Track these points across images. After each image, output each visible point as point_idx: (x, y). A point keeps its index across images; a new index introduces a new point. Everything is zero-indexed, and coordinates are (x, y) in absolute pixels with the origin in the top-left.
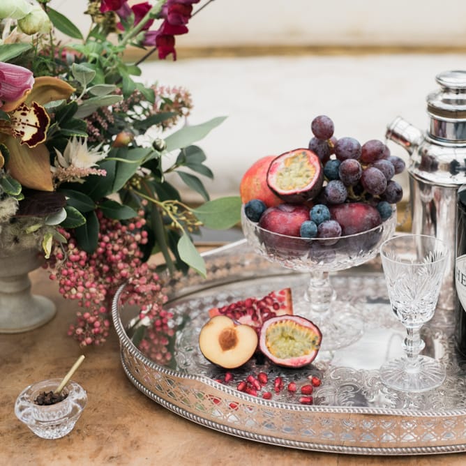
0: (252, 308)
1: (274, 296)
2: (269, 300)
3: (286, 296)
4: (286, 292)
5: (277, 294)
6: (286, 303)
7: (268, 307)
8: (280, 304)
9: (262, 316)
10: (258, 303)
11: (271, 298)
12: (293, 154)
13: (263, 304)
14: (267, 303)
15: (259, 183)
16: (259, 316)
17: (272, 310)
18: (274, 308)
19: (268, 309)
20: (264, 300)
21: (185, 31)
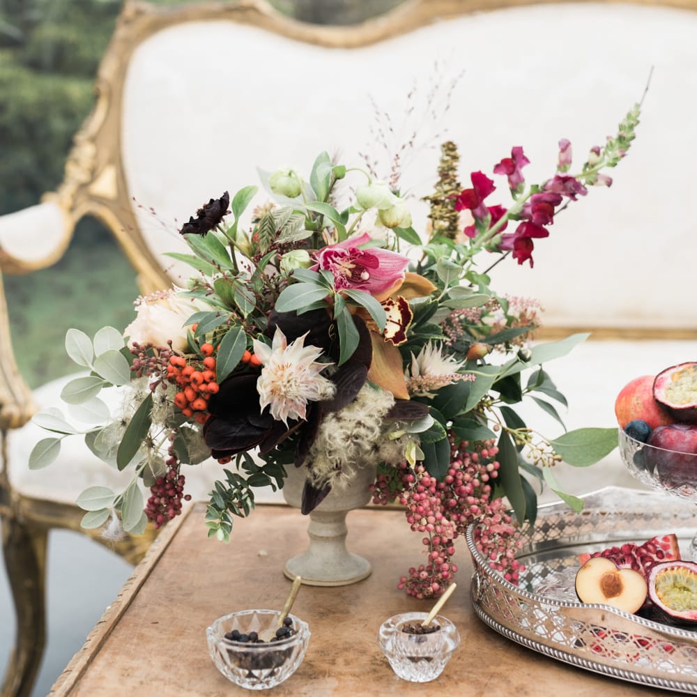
0: (631, 555)
1: (657, 542)
2: (650, 547)
3: (671, 543)
4: (670, 538)
5: (660, 540)
6: (671, 551)
7: (650, 554)
8: (664, 552)
9: (643, 565)
10: (638, 550)
11: (653, 545)
12: (681, 369)
13: (644, 551)
14: (648, 550)
15: (639, 402)
16: (641, 565)
17: (656, 559)
18: (657, 557)
19: (651, 558)
20: (645, 546)
21: (545, 234)
